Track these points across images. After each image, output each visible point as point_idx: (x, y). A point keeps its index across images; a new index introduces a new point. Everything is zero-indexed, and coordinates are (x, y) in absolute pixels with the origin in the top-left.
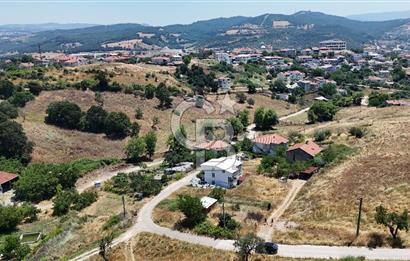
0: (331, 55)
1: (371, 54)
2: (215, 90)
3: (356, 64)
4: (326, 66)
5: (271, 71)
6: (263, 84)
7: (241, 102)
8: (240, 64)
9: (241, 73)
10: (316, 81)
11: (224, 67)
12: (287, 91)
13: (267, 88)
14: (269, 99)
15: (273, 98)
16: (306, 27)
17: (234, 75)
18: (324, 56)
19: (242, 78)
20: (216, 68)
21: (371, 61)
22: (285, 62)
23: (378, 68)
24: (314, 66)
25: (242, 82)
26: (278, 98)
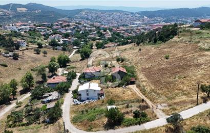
0: (68, 26)
1: (85, 25)
2: (17, 49)
3: (81, 30)
4: (69, 31)
5: (44, 35)
6: (44, 42)
7: (38, 53)
8: (25, 32)
9: (28, 37)
10: (70, 39)
11: (16, 34)
12: (59, 45)
13: (48, 44)
14: (52, 50)
15: (53, 49)
16: (37, 12)
17: (24, 38)
18: (65, 26)
19: (30, 40)
20: (11, 35)
21: (86, 28)
22: (48, 30)
23: (91, 31)
24: (64, 31)
25: (31, 42)
26: (56, 49)
